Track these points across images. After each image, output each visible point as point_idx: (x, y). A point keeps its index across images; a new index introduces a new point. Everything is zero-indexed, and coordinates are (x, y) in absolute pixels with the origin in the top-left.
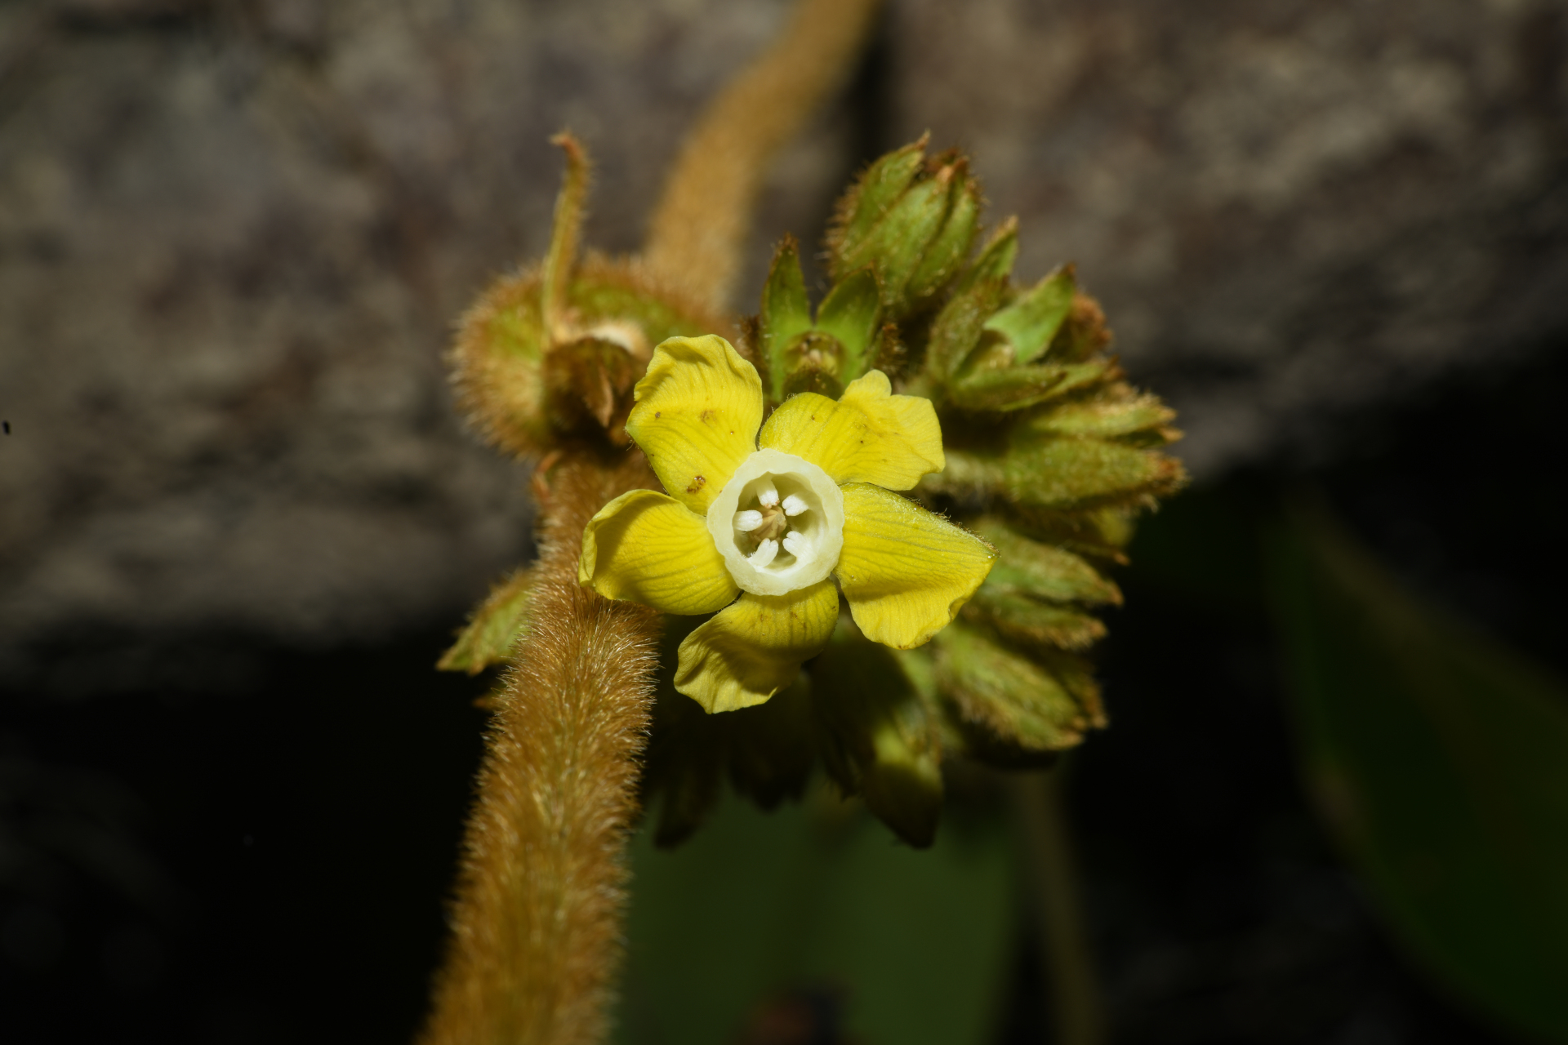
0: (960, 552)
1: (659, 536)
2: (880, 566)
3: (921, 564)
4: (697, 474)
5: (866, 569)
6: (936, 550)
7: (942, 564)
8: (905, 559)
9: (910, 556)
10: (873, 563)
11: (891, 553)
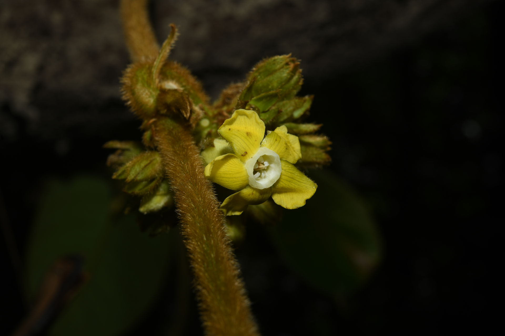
0: (307, 184)
1: (231, 167)
2: (285, 184)
3: (296, 186)
4: (245, 151)
5: (282, 185)
6: (301, 182)
7: (302, 187)
8: (293, 184)
9: (294, 183)
10: (284, 183)
11: (289, 181)
